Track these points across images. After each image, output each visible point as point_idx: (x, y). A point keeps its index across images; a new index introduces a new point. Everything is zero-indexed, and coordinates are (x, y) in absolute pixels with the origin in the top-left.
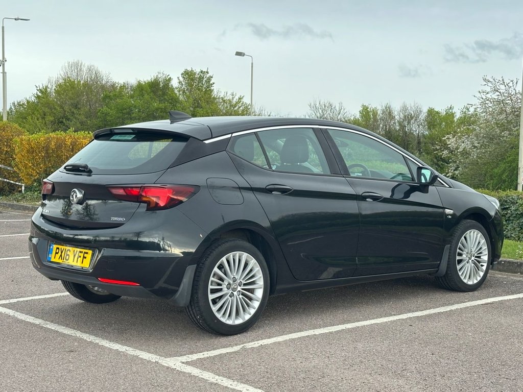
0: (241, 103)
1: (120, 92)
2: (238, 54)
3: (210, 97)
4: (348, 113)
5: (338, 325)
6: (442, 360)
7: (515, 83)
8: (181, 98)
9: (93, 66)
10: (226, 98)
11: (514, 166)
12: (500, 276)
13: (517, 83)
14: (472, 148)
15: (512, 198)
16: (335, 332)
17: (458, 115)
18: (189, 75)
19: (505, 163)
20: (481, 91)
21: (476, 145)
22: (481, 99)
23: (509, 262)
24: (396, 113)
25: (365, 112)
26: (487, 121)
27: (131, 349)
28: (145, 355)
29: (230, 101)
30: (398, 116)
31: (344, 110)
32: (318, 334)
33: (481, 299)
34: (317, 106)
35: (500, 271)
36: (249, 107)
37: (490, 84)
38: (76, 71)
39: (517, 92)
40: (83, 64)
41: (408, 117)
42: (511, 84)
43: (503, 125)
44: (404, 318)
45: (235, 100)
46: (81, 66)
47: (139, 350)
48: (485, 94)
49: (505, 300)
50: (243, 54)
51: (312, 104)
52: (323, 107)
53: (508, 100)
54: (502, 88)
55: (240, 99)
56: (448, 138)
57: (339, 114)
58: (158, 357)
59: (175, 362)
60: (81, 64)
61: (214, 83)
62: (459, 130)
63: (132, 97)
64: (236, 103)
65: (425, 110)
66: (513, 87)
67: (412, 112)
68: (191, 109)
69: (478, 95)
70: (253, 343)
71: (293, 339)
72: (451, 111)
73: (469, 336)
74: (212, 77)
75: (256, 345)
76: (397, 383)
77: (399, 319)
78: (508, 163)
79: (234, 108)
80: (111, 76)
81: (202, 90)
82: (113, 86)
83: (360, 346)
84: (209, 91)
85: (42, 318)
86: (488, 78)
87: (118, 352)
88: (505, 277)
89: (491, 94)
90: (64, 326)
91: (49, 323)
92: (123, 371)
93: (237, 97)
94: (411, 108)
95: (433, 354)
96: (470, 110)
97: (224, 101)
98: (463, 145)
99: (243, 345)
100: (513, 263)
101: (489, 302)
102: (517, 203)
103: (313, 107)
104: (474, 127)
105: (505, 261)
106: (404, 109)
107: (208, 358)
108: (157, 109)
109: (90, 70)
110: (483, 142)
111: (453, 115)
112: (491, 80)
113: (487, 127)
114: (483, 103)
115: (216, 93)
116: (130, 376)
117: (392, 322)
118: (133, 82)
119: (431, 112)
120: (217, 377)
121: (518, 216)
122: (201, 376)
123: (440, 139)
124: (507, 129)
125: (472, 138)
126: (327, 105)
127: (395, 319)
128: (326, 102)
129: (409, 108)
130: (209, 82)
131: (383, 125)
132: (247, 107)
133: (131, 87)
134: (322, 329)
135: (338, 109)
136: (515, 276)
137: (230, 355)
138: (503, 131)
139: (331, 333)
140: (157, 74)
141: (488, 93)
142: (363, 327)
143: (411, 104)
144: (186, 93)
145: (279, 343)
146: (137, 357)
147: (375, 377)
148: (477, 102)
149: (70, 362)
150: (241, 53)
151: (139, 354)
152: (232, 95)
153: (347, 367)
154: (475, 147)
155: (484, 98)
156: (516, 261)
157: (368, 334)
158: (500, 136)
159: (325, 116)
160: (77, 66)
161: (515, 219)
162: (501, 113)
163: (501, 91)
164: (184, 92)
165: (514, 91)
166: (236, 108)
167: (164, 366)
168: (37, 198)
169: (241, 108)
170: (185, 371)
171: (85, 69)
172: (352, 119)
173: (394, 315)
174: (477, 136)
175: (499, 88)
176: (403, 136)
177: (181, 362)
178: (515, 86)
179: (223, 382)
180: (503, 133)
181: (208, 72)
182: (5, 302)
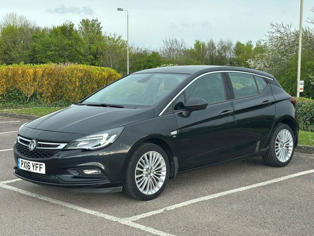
0: (120, 40)
1: (43, 33)
2: (119, 9)
3: (100, 37)
4: (187, 46)
5: (217, 193)
6: (286, 216)
7: (290, 27)
8: (82, 37)
9: (23, 16)
10: (110, 37)
11: (290, 78)
12: (302, 156)
13: (291, 27)
14: (264, 67)
15: (299, 103)
16: (217, 198)
17: (254, 46)
18: (85, 23)
19: (284, 76)
20: (269, 32)
21: (267, 65)
22: (269, 37)
23: (307, 147)
24: (216, 45)
25: (198, 45)
26: (273, 50)
27: (98, 213)
28: (108, 217)
29: (113, 39)
30: (217, 47)
31: (185, 44)
32: (207, 199)
33: (296, 173)
34: (168, 41)
35: (302, 153)
36: (125, 43)
37: (274, 27)
38: (12, 19)
39: (291, 32)
40: (17, 15)
41: (224, 48)
42: (287, 27)
43: (282, 52)
44: (255, 187)
45: (116, 38)
46: (15, 16)
47: (102, 213)
48: (271, 33)
49: (311, 173)
50: (122, 10)
51: (165, 40)
52: (172, 42)
53: (286, 37)
54: (282, 30)
55: (119, 37)
56: (250, 61)
57: (181, 46)
58: (116, 218)
59: (127, 221)
60: (15, 14)
61: (102, 27)
62: (256, 56)
63: (50, 36)
64: (117, 40)
65: (234, 43)
66: (288, 29)
67: (226, 45)
68: (89, 44)
69: (268, 34)
70: (170, 207)
71: (193, 203)
72: (250, 43)
73: (296, 198)
74: (100, 23)
75: (173, 208)
76: (263, 232)
77: (252, 188)
78: (286, 77)
79: (115, 43)
80: (36, 23)
81: (95, 32)
82: (38, 29)
83: (234, 207)
84: (99, 32)
85: (36, 193)
86: (274, 23)
87: (91, 215)
88: (306, 156)
89: (275, 33)
90: (51, 198)
91: (41, 196)
92: (99, 228)
93: (117, 37)
94: (225, 42)
95: (279, 212)
96: (261, 43)
97: (109, 39)
98: (259, 65)
99: (164, 209)
100: (310, 148)
101: (302, 174)
102: (302, 106)
103: (165, 42)
104: (265, 54)
105: (304, 147)
106: (221, 42)
107: (146, 218)
108: (67, 44)
109: (21, 19)
110: (271, 64)
111: (251, 46)
112: (275, 25)
113: (273, 54)
114: (271, 39)
115: (104, 34)
116: (104, 231)
117: (249, 190)
118: (50, 27)
119: (238, 44)
120: (156, 231)
121: (303, 114)
122: (147, 230)
123: (243, 61)
124: (285, 55)
125: (264, 61)
126: (174, 41)
127: (250, 188)
128: (173, 39)
129: (224, 42)
130: (99, 26)
131: (209, 53)
132: (124, 42)
133: (50, 30)
134: (208, 196)
135: (181, 44)
136: (311, 156)
137: (159, 215)
138: (283, 56)
139: (215, 198)
140: (65, 22)
141: (273, 33)
142: (232, 194)
143: (225, 40)
144: (84, 34)
145: (186, 206)
146: (104, 218)
147: (249, 228)
148: (267, 39)
149: (64, 223)
150: (121, 9)
151: (104, 217)
152: (115, 35)
153: (231, 222)
154: (266, 66)
155: (271, 36)
156: (311, 146)
157: (237, 198)
158: (281, 60)
159: (173, 48)
160: (13, 16)
161: (301, 116)
162: (281, 45)
163: (282, 31)
164: (83, 33)
165: (289, 31)
166: (117, 44)
167: (122, 224)
168: (2, 107)
169: (120, 43)
170: (136, 227)
171: (18, 18)
172: (190, 49)
173: (248, 185)
174: (267, 60)
175: (280, 29)
176: (220, 60)
177: (131, 221)
178: (290, 28)
179: (161, 234)
180: (283, 58)
181: (97, 20)
182: (9, 182)
